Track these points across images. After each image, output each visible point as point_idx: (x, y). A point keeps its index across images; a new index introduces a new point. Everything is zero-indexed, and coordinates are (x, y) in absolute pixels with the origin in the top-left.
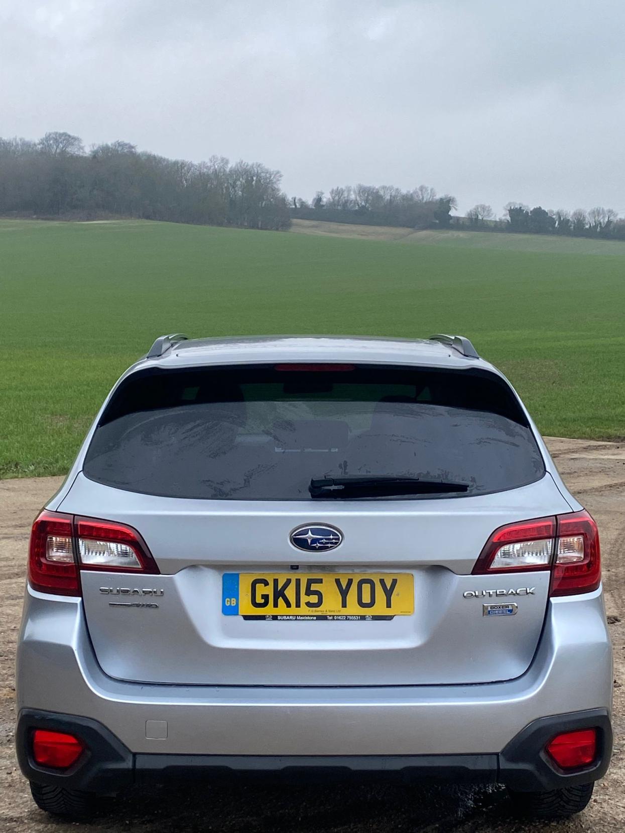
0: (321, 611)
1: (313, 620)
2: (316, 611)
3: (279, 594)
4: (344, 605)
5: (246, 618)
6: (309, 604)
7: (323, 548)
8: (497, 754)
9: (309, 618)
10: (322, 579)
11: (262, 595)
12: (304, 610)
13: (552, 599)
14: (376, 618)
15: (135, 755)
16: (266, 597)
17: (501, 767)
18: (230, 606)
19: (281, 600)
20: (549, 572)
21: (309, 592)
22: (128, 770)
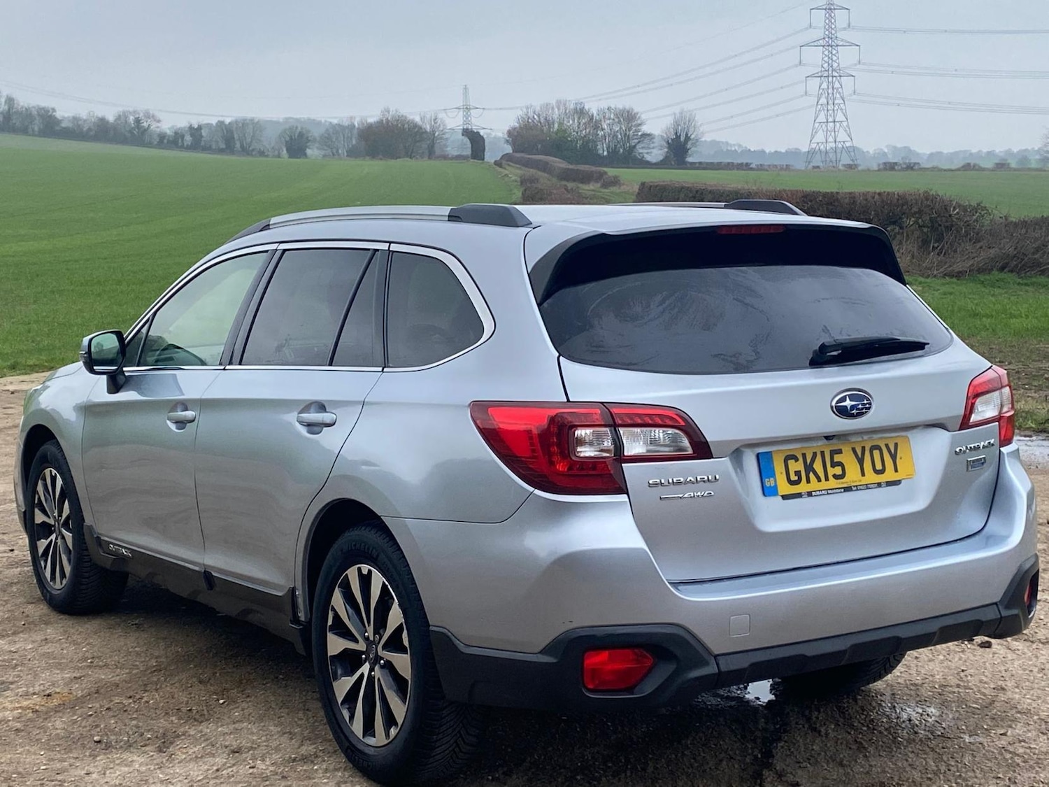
0: (847, 482)
1: (841, 492)
2: (843, 483)
3: (809, 468)
4: (863, 474)
5: (785, 497)
6: (835, 477)
7: (860, 415)
8: (996, 604)
9: (838, 491)
10: (841, 450)
11: (795, 472)
12: (833, 483)
13: (1001, 449)
14: (890, 484)
15: (716, 657)
16: (798, 473)
17: (1003, 615)
18: (770, 486)
19: (811, 475)
20: (997, 423)
21: (834, 465)
22: (714, 675)
